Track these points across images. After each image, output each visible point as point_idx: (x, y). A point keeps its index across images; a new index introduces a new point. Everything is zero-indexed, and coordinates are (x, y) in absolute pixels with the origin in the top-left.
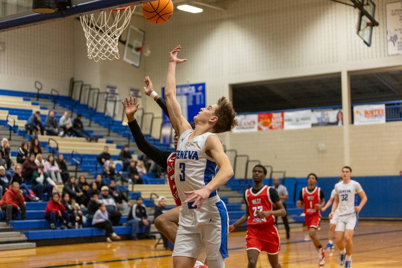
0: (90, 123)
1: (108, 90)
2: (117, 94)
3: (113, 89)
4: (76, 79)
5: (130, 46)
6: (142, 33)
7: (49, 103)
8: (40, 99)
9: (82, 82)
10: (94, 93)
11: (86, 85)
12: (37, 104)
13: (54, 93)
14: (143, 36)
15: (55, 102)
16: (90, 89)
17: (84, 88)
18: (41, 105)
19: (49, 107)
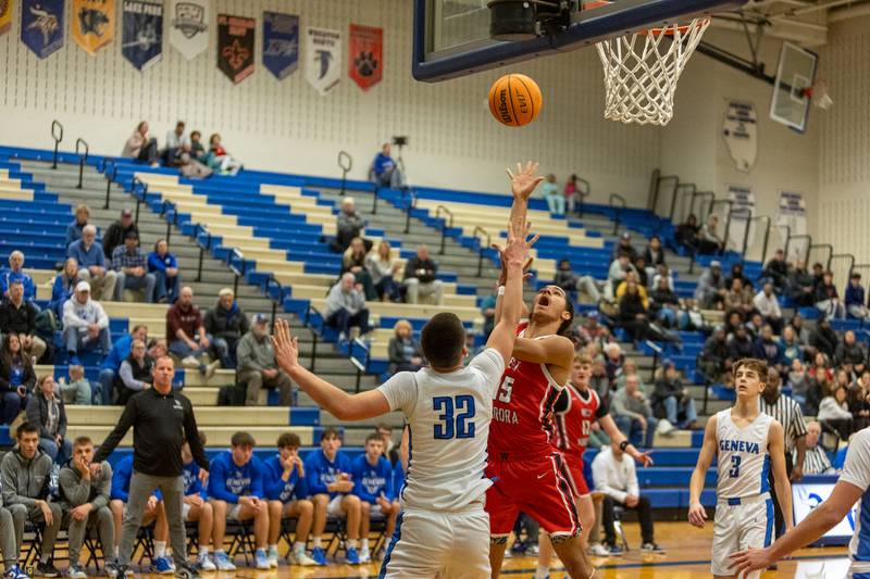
0: (691, 266)
1: (732, 196)
2: (752, 204)
3: (742, 193)
4: (664, 173)
5: (785, 87)
6: (814, 58)
7: (604, 224)
8: (586, 216)
9: (677, 179)
10: (703, 202)
11: (685, 186)
12: (579, 226)
13: (617, 203)
14: (813, 62)
15: (618, 222)
16: (695, 194)
17: (681, 191)
18: (589, 226)
19: (603, 231)
